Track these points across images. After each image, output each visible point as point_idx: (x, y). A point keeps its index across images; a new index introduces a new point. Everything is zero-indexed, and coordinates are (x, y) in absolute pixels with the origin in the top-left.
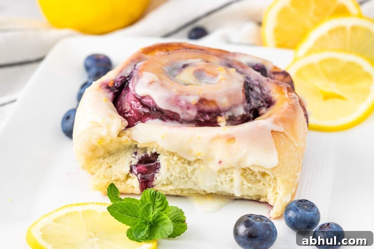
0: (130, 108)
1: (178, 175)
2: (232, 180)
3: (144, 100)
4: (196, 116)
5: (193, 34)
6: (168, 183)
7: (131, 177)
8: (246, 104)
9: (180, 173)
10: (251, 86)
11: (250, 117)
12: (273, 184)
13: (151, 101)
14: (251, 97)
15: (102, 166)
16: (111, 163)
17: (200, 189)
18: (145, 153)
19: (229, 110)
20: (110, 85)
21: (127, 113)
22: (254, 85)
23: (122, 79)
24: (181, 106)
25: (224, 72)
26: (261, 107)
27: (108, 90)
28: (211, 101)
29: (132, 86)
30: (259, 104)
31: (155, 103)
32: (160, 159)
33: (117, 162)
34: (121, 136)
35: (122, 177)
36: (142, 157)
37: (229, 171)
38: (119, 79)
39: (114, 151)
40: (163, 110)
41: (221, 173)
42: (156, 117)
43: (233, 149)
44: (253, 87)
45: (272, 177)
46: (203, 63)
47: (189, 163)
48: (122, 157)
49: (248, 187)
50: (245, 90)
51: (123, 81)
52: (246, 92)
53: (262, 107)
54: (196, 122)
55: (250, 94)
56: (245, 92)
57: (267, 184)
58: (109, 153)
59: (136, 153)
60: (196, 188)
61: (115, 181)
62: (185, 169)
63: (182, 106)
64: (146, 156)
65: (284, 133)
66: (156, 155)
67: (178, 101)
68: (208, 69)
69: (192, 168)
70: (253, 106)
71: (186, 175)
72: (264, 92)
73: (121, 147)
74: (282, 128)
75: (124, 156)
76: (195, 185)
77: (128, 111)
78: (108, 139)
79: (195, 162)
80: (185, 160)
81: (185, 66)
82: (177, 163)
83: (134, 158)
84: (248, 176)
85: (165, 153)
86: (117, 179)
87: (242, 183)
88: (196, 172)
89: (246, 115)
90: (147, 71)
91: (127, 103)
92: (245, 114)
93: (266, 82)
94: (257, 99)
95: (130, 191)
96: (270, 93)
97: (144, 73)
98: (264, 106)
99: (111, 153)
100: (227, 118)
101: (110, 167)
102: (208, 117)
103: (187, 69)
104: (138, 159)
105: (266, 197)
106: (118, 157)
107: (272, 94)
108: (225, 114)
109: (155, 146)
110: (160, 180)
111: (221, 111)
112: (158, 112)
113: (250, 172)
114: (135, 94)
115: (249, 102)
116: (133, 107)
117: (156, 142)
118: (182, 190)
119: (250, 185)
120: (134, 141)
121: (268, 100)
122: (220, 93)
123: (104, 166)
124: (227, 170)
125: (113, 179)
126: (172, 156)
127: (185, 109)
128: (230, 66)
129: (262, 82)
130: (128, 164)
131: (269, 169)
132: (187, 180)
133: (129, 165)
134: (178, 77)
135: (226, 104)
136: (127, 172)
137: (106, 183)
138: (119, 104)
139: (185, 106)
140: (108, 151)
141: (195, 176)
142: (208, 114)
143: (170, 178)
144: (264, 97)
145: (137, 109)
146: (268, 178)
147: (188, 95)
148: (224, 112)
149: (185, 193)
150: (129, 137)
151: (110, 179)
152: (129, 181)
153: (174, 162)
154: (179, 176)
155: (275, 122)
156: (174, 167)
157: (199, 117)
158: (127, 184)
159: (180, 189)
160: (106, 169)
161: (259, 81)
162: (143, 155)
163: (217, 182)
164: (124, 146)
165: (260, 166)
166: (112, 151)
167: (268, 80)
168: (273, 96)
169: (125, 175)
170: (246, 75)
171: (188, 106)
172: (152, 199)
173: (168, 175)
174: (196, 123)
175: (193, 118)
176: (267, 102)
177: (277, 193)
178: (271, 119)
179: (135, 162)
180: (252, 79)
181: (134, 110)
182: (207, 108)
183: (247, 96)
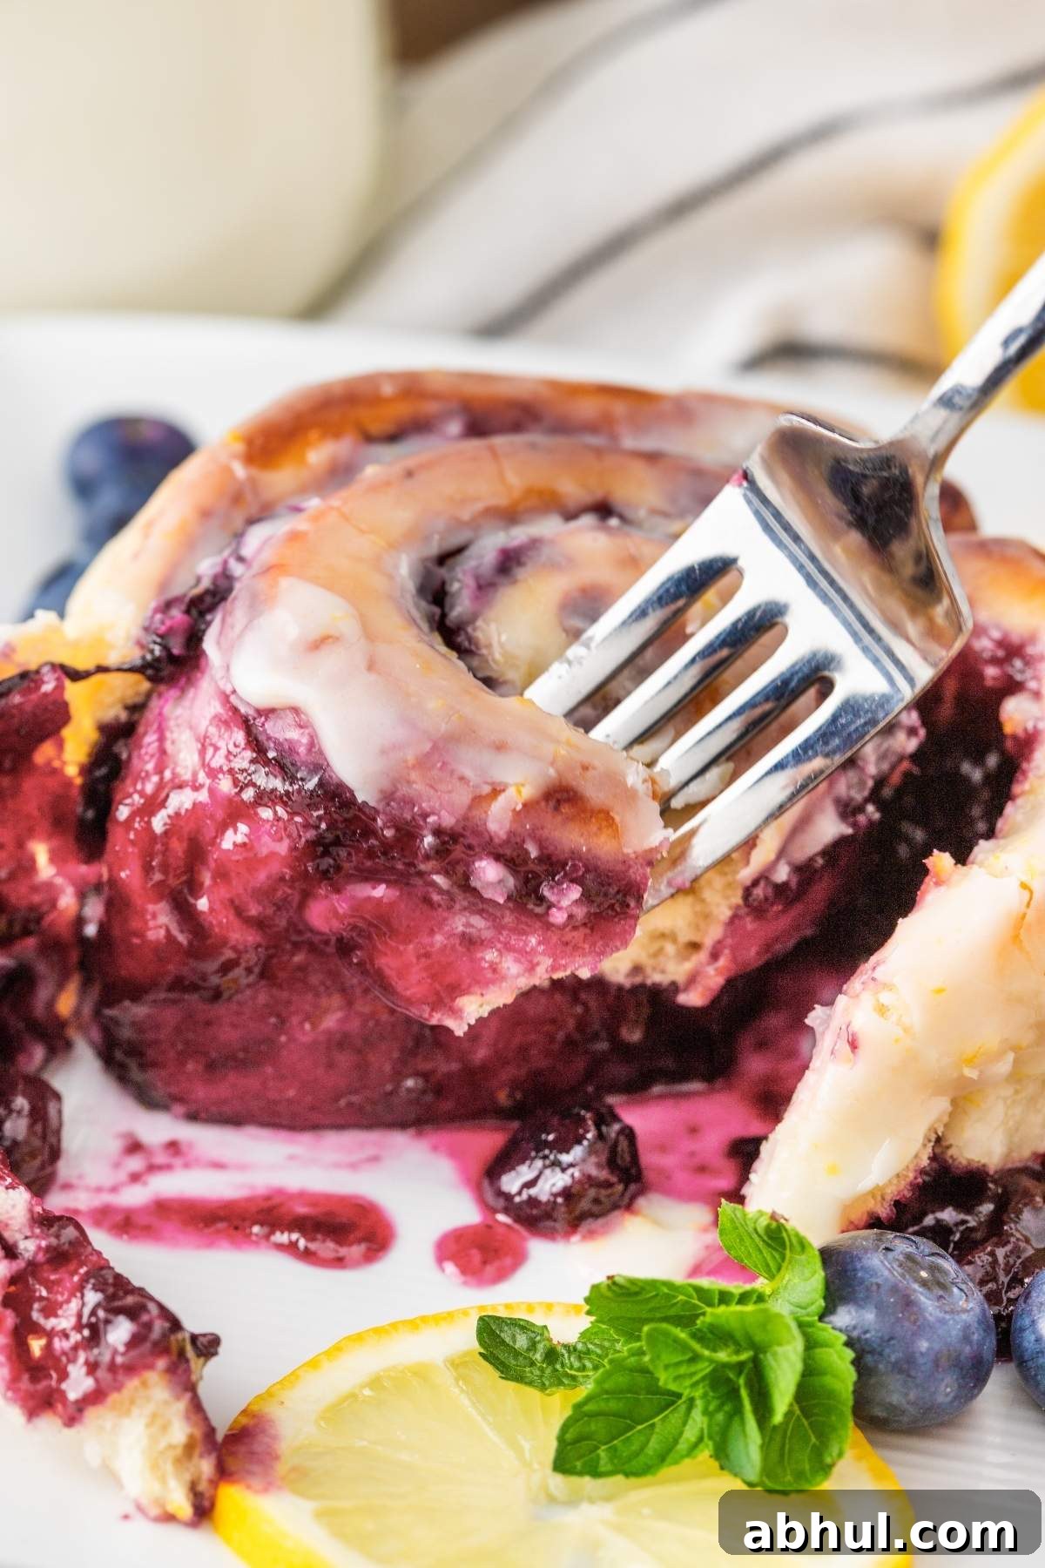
3: (271, 729)
13: (305, 740)
29: (218, 644)
31: (321, 752)
90: (305, 579)
97: (285, 583)
114: (229, 690)
116: (209, 752)
147: (500, 747)
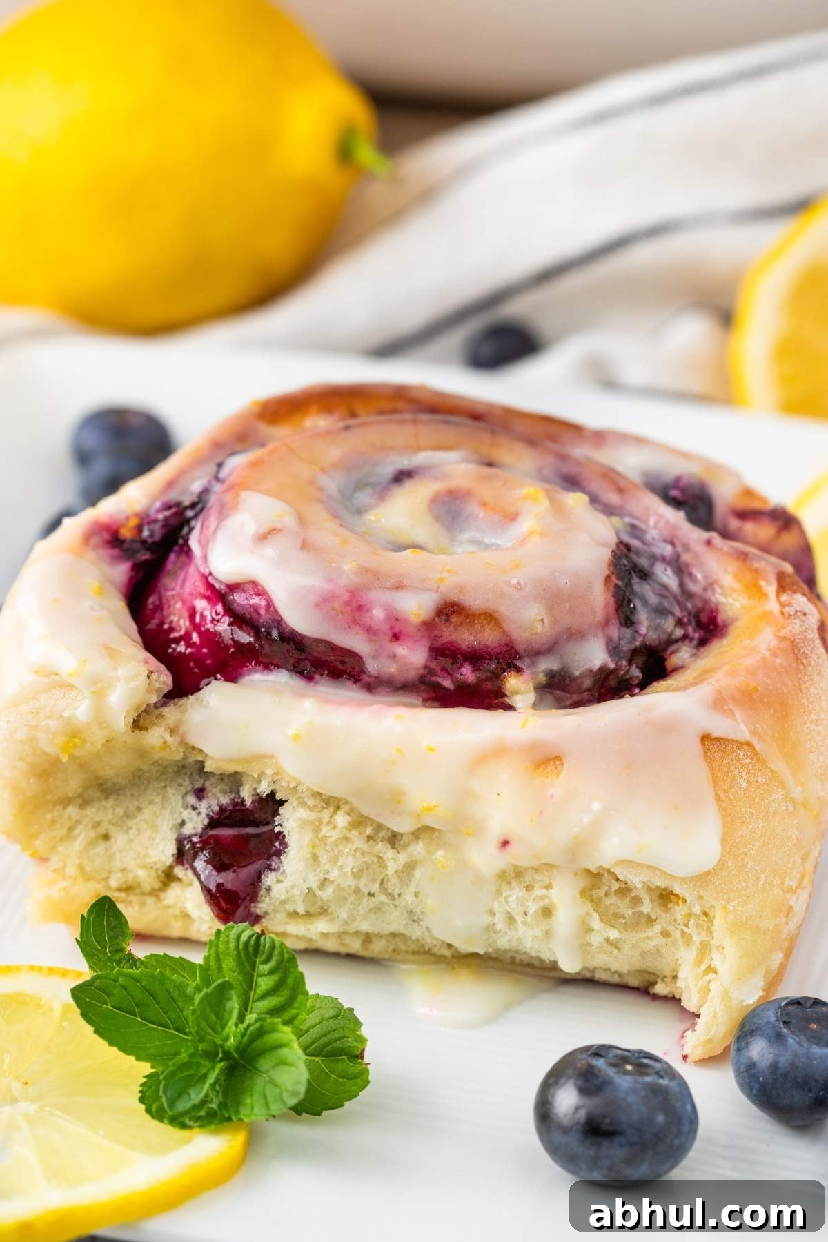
0: (188, 623)
1: (350, 882)
2: (547, 912)
3: (239, 598)
4: (426, 667)
5: (487, 350)
6: (312, 910)
7: (179, 880)
8: (614, 631)
9: (357, 875)
10: (643, 562)
11: (631, 678)
12: (699, 934)
13: (263, 603)
14: (637, 603)
15: (76, 832)
16: (110, 822)
17: (435, 938)
18: (232, 796)
19: (549, 649)
20: (126, 533)
21: (177, 641)
22: (654, 558)
23: (168, 513)
24: (370, 627)
25: (544, 504)
26: (677, 641)
27: (116, 552)
28: (480, 615)
29: (199, 542)
30: (669, 630)
31: (276, 611)
32: (288, 819)
33: (131, 823)
34: (146, 729)
35: (147, 879)
36: (221, 806)
37: (538, 877)
38: (159, 511)
39: (120, 780)
40: (303, 637)
41: (509, 883)
42: (277, 661)
43: (552, 796)
44: (652, 565)
45: (697, 909)
46: (471, 468)
47: (394, 839)
48: (151, 803)
49: (607, 940)
50: (614, 579)
51: (174, 522)
52: (620, 583)
53: (680, 643)
54: (423, 687)
55: (633, 592)
56: (616, 586)
57: (678, 934)
58: (104, 787)
59: (200, 793)
60: (416, 932)
61: (120, 890)
62: (376, 860)
63: (375, 625)
64: (238, 805)
65: (749, 744)
66: (272, 803)
67: (360, 608)
68: (485, 491)
69: (403, 858)
70: (644, 636)
71: (382, 883)
72: (692, 587)
73: (146, 768)
74: (742, 726)
75: (158, 800)
76: (414, 921)
77: (182, 633)
78: (98, 737)
79: (417, 835)
80: (379, 827)
81: (402, 476)
82: (347, 839)
83: (194, 808)
84: (608, 901)
85: (306, 799)
86: (130, 882)
87: (584, 922)
88: (418, 874)
89: (615, 670)
90: (259, 491)
91: (179, 605)
92: (612, 665)
93: (700, 549)
94: (661, 612)
95: (176, 930)
96: (714, 592)
97: (245, 495)
98: (685, 637)
99: (109, 785)
100: (542, 678)
101: (106, 837)
102: (468, 674)
103: (409, 486)
104: (208, 815)
105: (675, 977)
106: (136, 803)
107: (721, 594)
108: (533, 664)
109: (269, 771)
110: (283, 897)
111: (517, 653)
112: (286, 646)
113: (616, 886)
114: (207, 573)
115: (628, 621)
116: (198, 619)
117: (272, 756)
118: (368, 938)
119: (613, 934)
120: (193, 748)
121: (704, 618)
122: (519, 587)
123: (84, 835)
124: (530, 872)
125: (114, 883)
126: (332, 809)
127: (385, 641)
128: (572, 482)
129: (687, 548)
130: (169, 832)
131: (683, 880)
132: (382, 903)
133: (175, 836)
134: (372, 518)
135: (539, 628)
136: (164, 859)
137: (87, 894)
138: (151, 606)
139: (386, 628)
140: (97, 778)
141: (412, 889)
142: (471, 664)
143: (319, 893)
144: (689, 605)
145: (212, 630)
146: (679, 911)
147: (399, 587)
148: (528, 656)
149: (377, 948)
150: (173, 731)
151: (103, 883)
152: (174, 892)
153: (335, 834)
154: (353, 888)
155: (719, 703)
156: (336, 852)
157: (434, 669)
158: (165, 903)
159: (357, 933)
160: (91, 844)
161: (677, 543)
162: (225, 800)
163: (495, 914)
164: (155, 763)
165: (650, 867)
166: (115, 780)
167: (709, 543)
168: (723, 604)
169: (160, 872)
170: (627, 520)
171: (397, 631)
172: (240, 965)
173: (313, 882)
174: (424, 691)
175: (412, 675)
176: (699, 625)
177: (711, 969)
178: (705, 691)
179: (195, 824)
180: (652, 534)
181: (200, 634)
182: (466, 638)
183: (622, 601)
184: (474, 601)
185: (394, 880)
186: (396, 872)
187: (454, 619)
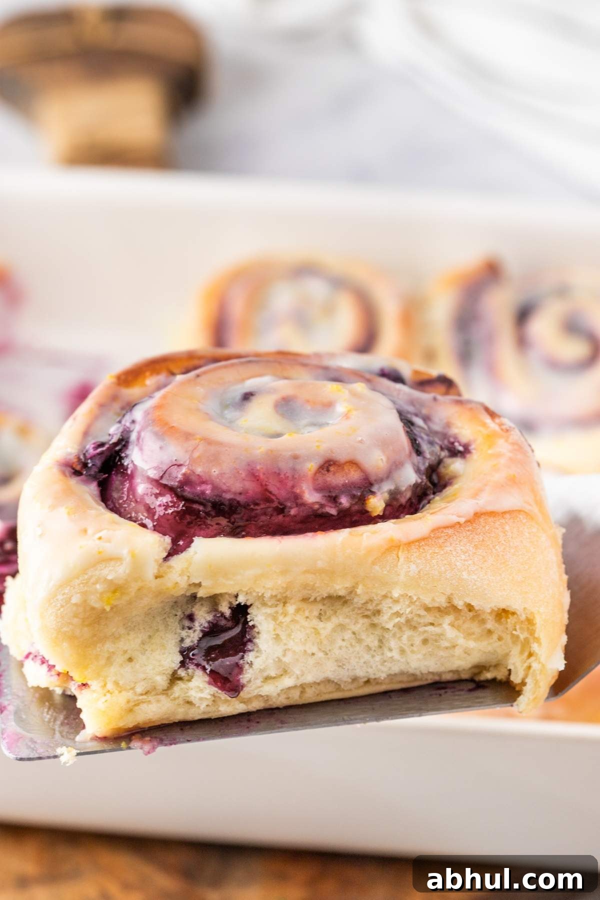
1: (300, 648)
2: (426, 642)
4: (320, 503)
6: (279, 672)
7: (181, 678)
8: (416, 459)
9: (304, 643)
10: (409, 417)
12: (523, 634)
14: (419, 440)
15: (112, 660)
16: (132, 649)
18: (215, 613)
19: (388, 475)
22: (410, 413)
26: (442, 460)
28: (346, 463)
30: (438, 454)
33: (147, 647)
34: (164, 576)
35: (161, 682)
36: (208, 622)
37: (420, 620)
38: (94, 449)
44: (412, 418)
45: (522, 617)
46: (283, 383)
47: (320, 616)
48: (157, 630)
49: (465, 650)
51: (108, 454)
52: (408, 429)
53: (445, 461)
55: (414, 434)
57: (509, 637)
58: (126, 627)
59: (190, 617)
60: (339, 675)
61: (142, 695)
62: (313, 630)
64: (219, 618)
68: (304, 394)
69: (327, 626)
70: (429, 459)
71: (318, 646)
72: (436, 427)
73: (155, 606)
75: (162, 627)
76: (340, 666)
78: (134, 588)
81: (247, 397)
82: (294, 621)
83: (190, 628)
84: (467, 625)
85: (267, 601)
86: (150, 687)
89: (421, 483)
92: (419, 481)
93: (431, 404)
94: (432, 443)
96: (450, 428)
98: (446, 456)
101: (131, 659)
102: (345, 502)
104: (201, 631)
105: (497, 665)
108: (379, 488)
110: (261, 667)
111: (371, 482)
113: (471, 614)
115: (419, 452)
118: (305, 688)
119: (469, 645)
120: (194, 584)
122: (362, 442)
123: (117, 661)
124: (415, 618)
125: (139, 689)
126: (282, 604)
130: (174, 648)
132: (319, 659)
133: (178, 649)
134: (244, 423)
135: (381, 464)
136: (173, 666)
141: (337, 645)
142: (346, 495)
143: (283, 659)
146: (510, 621)
148: (377, 483)
149: (308, 696)
151: (131, 692)
153: (288, 619)
154: (303, 651)
156: (290, 631)
157: (324, 503)
158: (172, 697)
159: (301, 685)
160: (122, 666)
162: (210, 618)
163: (392, 650)
166: (134, 620)
167: (435, 399)
169: (169, 676)
173: (279, 652)
177: (531, 655)
179: (192, 637)
182: (337, 479)
183: (413, 440)
184: (342, 457)
185: (325, 642)
186: (326, 637)
187: (332, 469)
